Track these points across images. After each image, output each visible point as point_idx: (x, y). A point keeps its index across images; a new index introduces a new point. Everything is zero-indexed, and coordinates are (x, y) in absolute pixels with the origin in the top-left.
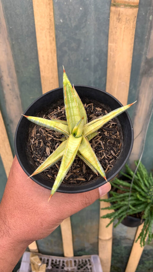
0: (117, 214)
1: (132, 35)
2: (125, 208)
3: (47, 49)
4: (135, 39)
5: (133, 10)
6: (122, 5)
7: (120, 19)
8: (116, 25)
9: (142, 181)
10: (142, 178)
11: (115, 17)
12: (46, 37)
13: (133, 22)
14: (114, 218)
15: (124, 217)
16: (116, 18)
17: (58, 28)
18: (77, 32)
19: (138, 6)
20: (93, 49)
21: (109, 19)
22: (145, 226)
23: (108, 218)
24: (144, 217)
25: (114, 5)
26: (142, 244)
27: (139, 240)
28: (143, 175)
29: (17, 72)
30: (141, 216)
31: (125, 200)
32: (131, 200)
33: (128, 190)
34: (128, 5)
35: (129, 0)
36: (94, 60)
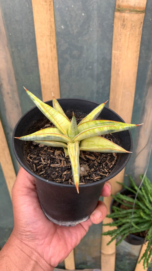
1: (138, 42)
2: (127, 225)
3: (47, 57)
4: (141, 46)
5: (139, 15)
6: (127, 10)
7: (124, 25)
8: (120, 32)
9: (146, 197)
10: (147, 195)
11: (119, 23)
12: (46, 44)
13: (139, 28)
14: (116, 236)
15: (126, 235)
16: (121, 24)
17: (59, 35)
18: (79, 39)
19: (144, 11)
20: (96, 57)
21: (113, 25)
22: (148, 247)
23: (110, 235)
25: (119, 11)
26: (146, 265)
27: (142, 261)
28: (148, 190)
29: (17, 80)
30: (145, 235)
31: (128, 217)
32: (134, 218)
34: (133, 10)
35: (135, 5)
36: (97, 68)
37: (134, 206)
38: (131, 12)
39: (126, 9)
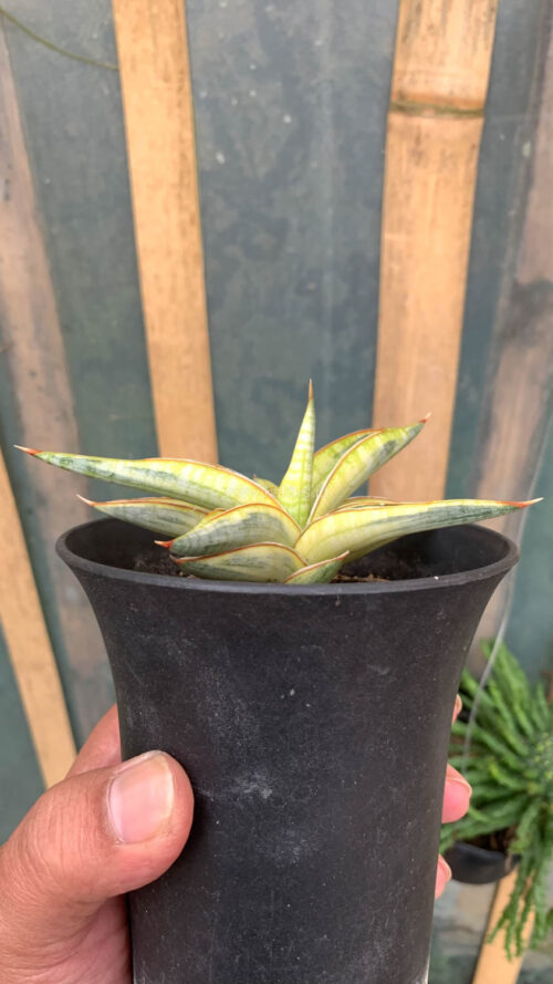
1: (465, 206)
3: (169, 253)
4: (475, 218)
5: (465, 124)
6: (427, 109)
7: (420, 153)
8: (407, 173)
9: (506, 714)
10: (509, 705)
11: (404, 148)
12: (167, 212)
13: (467, 163)
15: (443, 848)
16: (408, 150)
17: (208, 181)
18: (276, 195)
19: (481, 111)
20: (330, 252)
21: (383, 152)
22: (520, 882)
24: (516, 849)
25: (402, 109)
26: (513, 948)
27: (501, 934)
29: (66, 328)
30: (506, 843)
33: (460, 747)
34: (447, 108)
35: (451, 93)
36: (332, 290)
38: (439, 116)
39: (425, 104)
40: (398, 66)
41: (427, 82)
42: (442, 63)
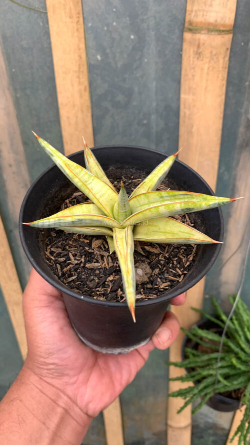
0: (196, 391)
1: (223, 80)
2: (209, 380)
3: (74, 106)
5: (223, 37)
6: (203, 30)
7: (200, 53)
8: (193, 64)
9: (241, 333)
10: (242, 328)
11: (192, 50)
12: (72, 85)
13: (224, 58)
14: (192, 398)
15: (208, 397)
16: (194, 52)
17: (93, 70)
18: (127, 76)
19: (231, 30)
20: (154, 104)
21: (181, 53)
22: (245, 415)
23: (182, 396)
25: (190, 30)
27: (237, 438)
28: (243, 321)
29: (25, 144)
31: (211, 367)
32: (222, 367)
33: (217, 348)
34: (214, 29)
35: (216, 21)
36: (156, 123)
37: (220, 348)
38: (210, 33)
39: (202, 27)
40: (189, 8)
41: (203, 15)
42: (211, 5)
